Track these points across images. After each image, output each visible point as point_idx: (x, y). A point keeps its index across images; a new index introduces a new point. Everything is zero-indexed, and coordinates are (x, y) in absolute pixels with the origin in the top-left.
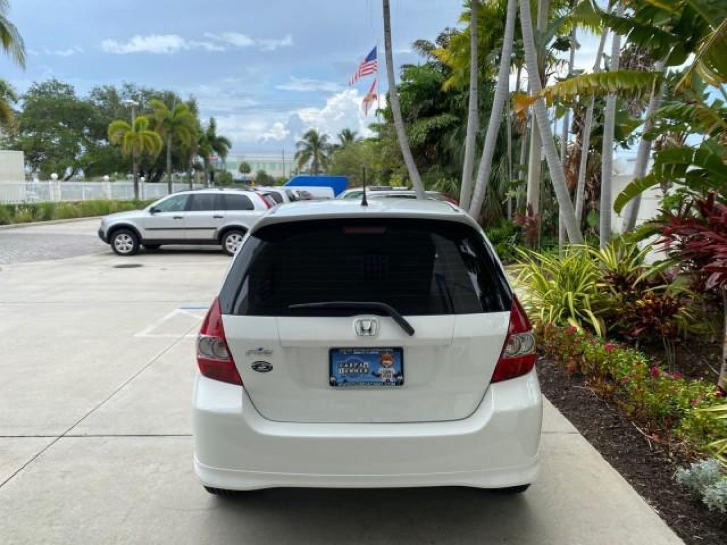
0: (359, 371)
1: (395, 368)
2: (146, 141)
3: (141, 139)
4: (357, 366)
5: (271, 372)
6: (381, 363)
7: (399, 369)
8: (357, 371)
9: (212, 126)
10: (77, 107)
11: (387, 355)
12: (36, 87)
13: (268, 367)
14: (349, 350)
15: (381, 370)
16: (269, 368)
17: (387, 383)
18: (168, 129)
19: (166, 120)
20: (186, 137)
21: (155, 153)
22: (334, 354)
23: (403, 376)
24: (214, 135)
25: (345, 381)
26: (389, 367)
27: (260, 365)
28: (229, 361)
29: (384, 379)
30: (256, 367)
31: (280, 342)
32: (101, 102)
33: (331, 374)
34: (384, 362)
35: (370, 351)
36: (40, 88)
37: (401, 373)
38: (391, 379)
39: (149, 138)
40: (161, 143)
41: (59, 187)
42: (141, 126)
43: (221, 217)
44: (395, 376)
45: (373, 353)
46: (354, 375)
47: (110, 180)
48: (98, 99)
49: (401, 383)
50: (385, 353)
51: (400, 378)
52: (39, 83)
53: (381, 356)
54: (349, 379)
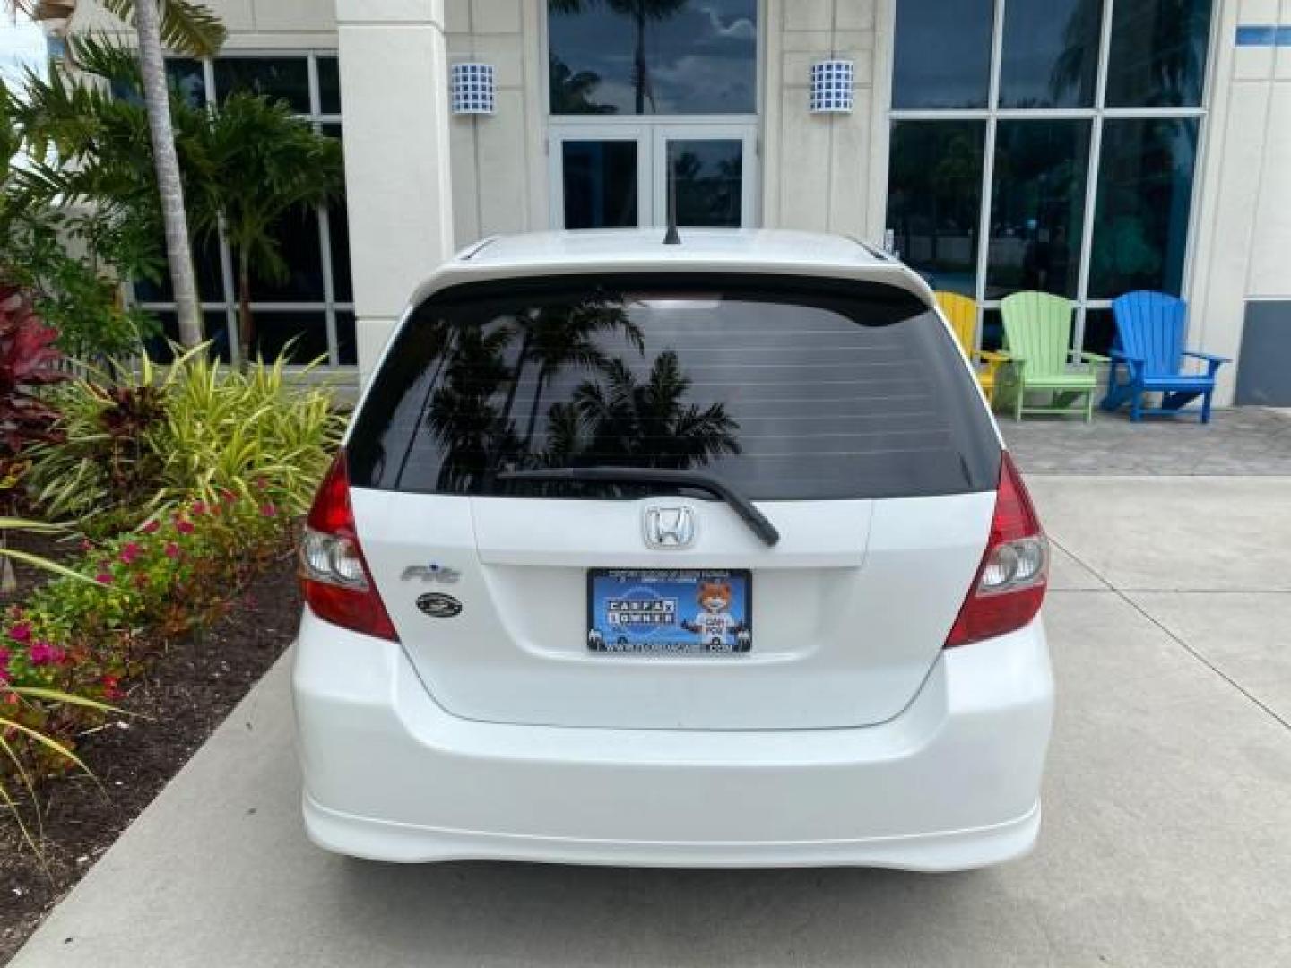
0: (652, 617)
1: (732, 614)
4: (649, 609)
5: (458, 617)
6: (701, 601)
7: (742, 617)
8: (646, 618)
11: (716, 586)
13: (451, 606)
14: (632, 573)
15: (701, 618)
16: (453, 608)
17: (713, 647)
22: (597, 581)
23: (750, 629)
25: (622, 640)
26: (719, 612)
27: (434, 601)
28: (367, 589)
29: (707, 638)
30: (426, 604)
31: (479, 552)
33: (590, 625)
34: (710, 599)
35: (677, 577)
37: (747, 625)
38: (723, 639)
44: (733, 631)
45: (683, 580)
46: (641, 627)
49: (746, 646)
50: (712, 580)
51: (743, 635)
53: (703, 588)
54: (630, 635)
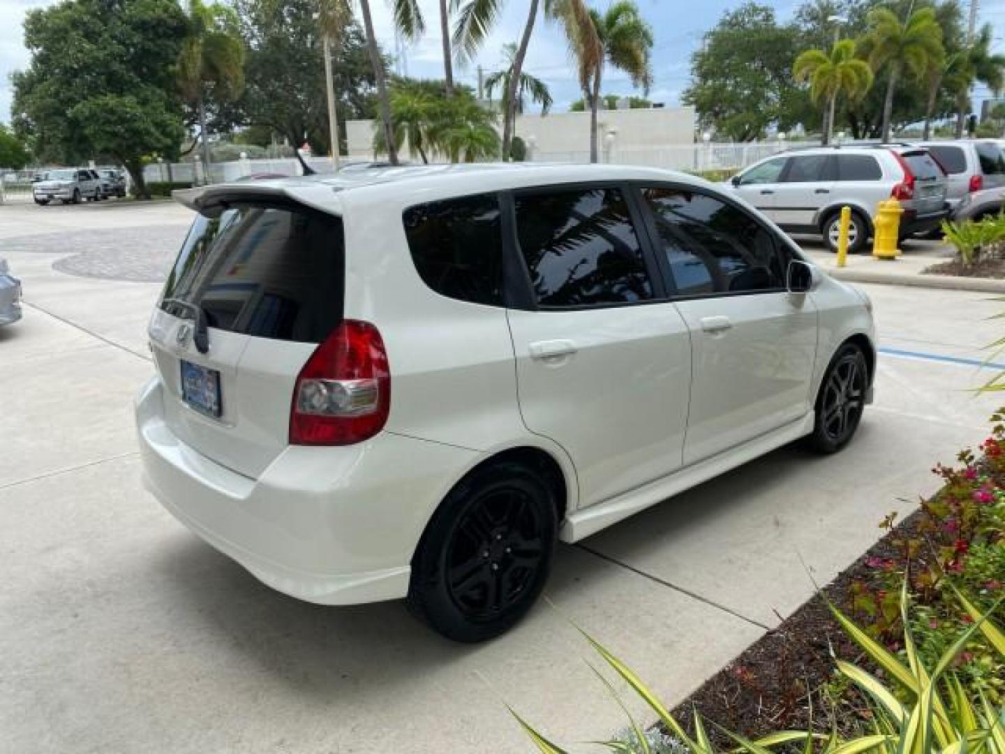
2: (846, 76)
3: (839, 76)
9: (985, 39)
10: (772, 39)
12: (728, 18)
18: (894, 53)
19: (892, 40)
20: (919, 63)
21: (858, 94)
24: (984, 54)
32: (810, 26)
36: (732, 19)
39: (853, 74)
40: (871, 76)
41: (711, 151)
42: (843, 56)
43: (826, 191)
47: (786, 139)
48: (805, 21)
52: (732, 11)
